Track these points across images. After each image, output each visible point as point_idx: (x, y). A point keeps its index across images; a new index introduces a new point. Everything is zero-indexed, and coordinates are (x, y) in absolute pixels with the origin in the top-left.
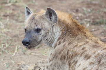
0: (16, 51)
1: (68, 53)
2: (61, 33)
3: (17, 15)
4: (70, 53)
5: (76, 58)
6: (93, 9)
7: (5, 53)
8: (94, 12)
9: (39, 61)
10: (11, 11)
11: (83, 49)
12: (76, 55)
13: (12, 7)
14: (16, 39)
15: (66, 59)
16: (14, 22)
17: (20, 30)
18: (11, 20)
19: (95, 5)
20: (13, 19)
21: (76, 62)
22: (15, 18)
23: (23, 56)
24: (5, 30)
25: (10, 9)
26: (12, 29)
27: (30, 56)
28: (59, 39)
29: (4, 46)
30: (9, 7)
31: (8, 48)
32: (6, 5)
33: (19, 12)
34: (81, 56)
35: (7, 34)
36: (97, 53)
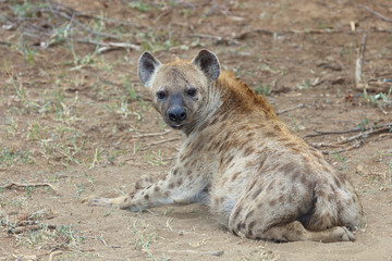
0: (95, 160)
1: (227, 137)
2: (222, 103)
3: (95, 87)
4: (230, 139)
5: (232, 151)
6: (242, 68)
7: (75, 164)
8: (243, 71)
9: (144, 176)
10: (82, 81)
11: (250, 135)
12: (235, 144)
13: (83, 71)
14: (95, 134)
15: (218, 148)
16: (89, 101)
17: (102, 116)
18: (84, 98)
19: (244, 58)
20: (88, 96)
21: (231, 159)
22: (91, 93)
23: (110, 169)
24: (72, 118)
25: (80, 77)
26: (87, 117)
27: (123, 168)
28: (216, 114)
29: (71, 151)
30: (78, 72)
31: (79, 154)
32: (73, 69)
33: (98, 80)
34: (241, 148)
35: (76, 126)
36: (265, 146)
